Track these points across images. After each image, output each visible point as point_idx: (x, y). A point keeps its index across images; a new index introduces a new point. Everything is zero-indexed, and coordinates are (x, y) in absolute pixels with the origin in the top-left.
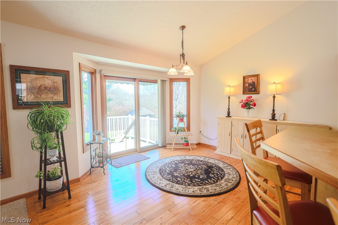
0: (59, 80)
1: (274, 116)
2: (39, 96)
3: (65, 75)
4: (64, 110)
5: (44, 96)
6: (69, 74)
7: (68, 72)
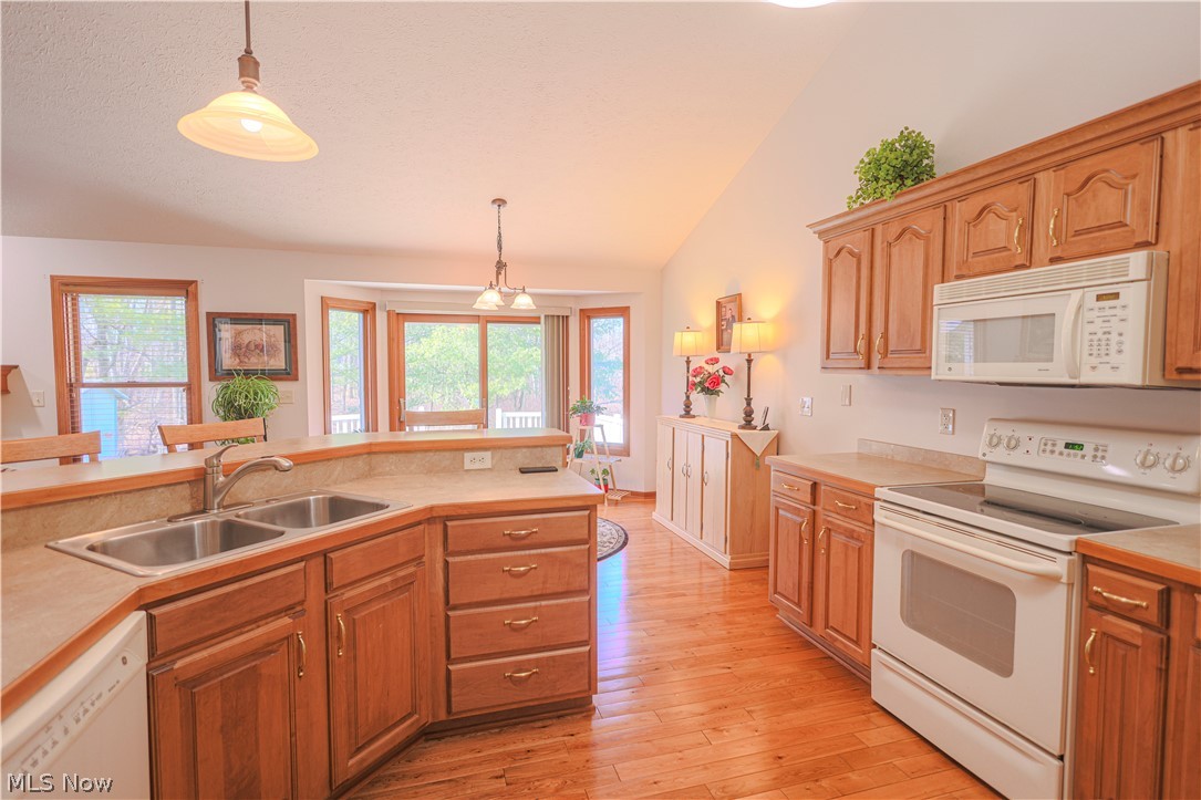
0: (279, 331)
1: (750, 416)
2: (246, 360)
3: (288, 323)
4: (282, 386)
5: (253, 360)
6: (295, 320)
7: (294, 316)
